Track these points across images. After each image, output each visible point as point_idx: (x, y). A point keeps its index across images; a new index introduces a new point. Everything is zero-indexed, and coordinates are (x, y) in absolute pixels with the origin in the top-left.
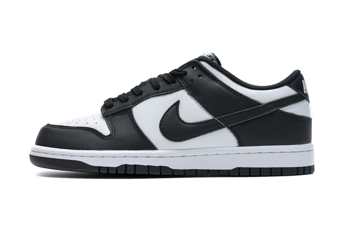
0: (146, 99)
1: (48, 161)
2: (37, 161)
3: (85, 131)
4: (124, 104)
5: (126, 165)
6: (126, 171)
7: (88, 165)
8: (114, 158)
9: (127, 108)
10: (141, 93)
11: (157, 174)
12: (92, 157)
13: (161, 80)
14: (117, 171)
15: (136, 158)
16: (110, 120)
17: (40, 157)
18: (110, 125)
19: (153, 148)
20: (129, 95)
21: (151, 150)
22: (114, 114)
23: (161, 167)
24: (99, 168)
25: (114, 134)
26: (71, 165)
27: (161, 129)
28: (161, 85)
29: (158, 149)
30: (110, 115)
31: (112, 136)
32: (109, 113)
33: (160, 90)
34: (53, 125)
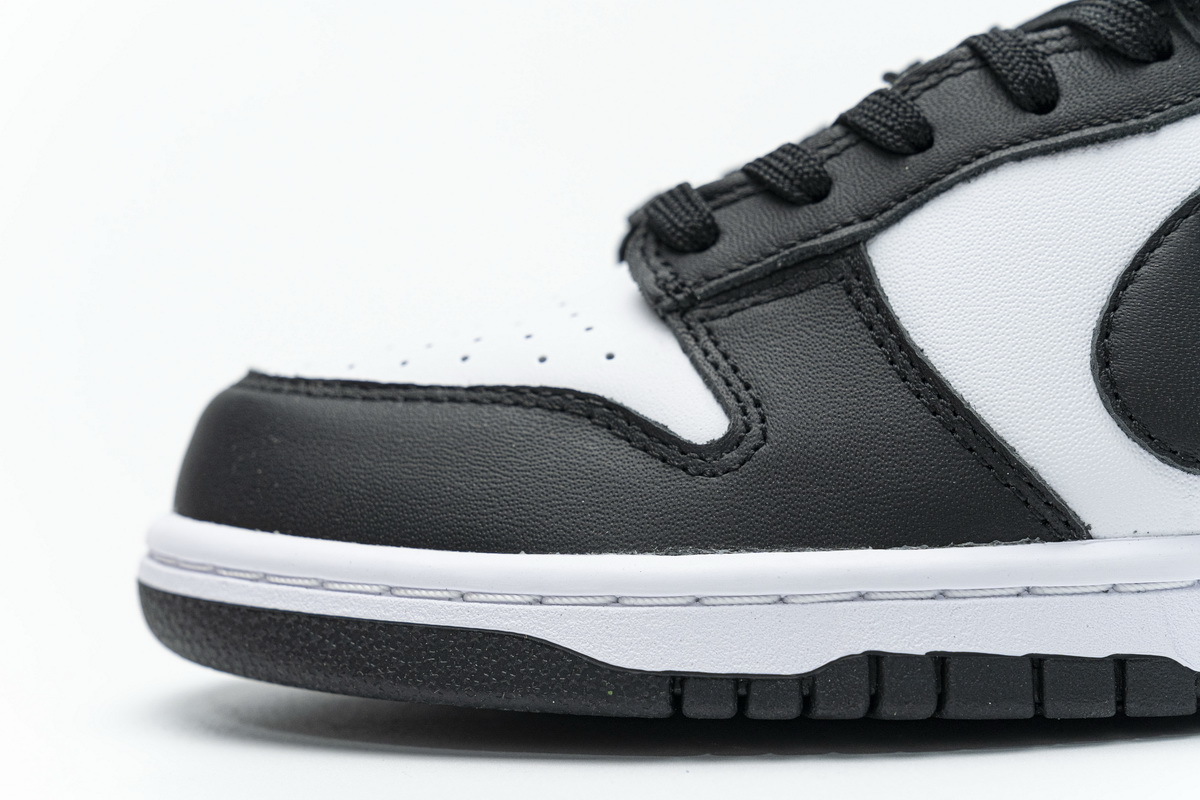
0: (966, 178)
1: (285, 636)
2: (199, 631)
3: (537, 415)
4: (805, 217)
5: (875, 661)
6: (874, 701)
7: (593, 665)
8: (781, 607)
9: (829, 245)
10: (920, 138)
11: (1093, 714)
12: (617, 601)
13: (1055, 45)
14: (807, 702)
15: (943, 603)
16: (710, 332)
17: (221, 605)
18: (716, 366)
19: (1061, 527)
20: (830, 157)
21: (1044, 539)
22: (737, 291)
23: (1121, 664)
24: (677, 682)
25: (756, 428)
26: (463, 663)
27: (1114, 384)
28: (1062, 78)
29: (1092, 532)
30: (707, 297)
31: (745, 445)
32: (697, 284)
33: (1062, 110)
34: (296, 381)
